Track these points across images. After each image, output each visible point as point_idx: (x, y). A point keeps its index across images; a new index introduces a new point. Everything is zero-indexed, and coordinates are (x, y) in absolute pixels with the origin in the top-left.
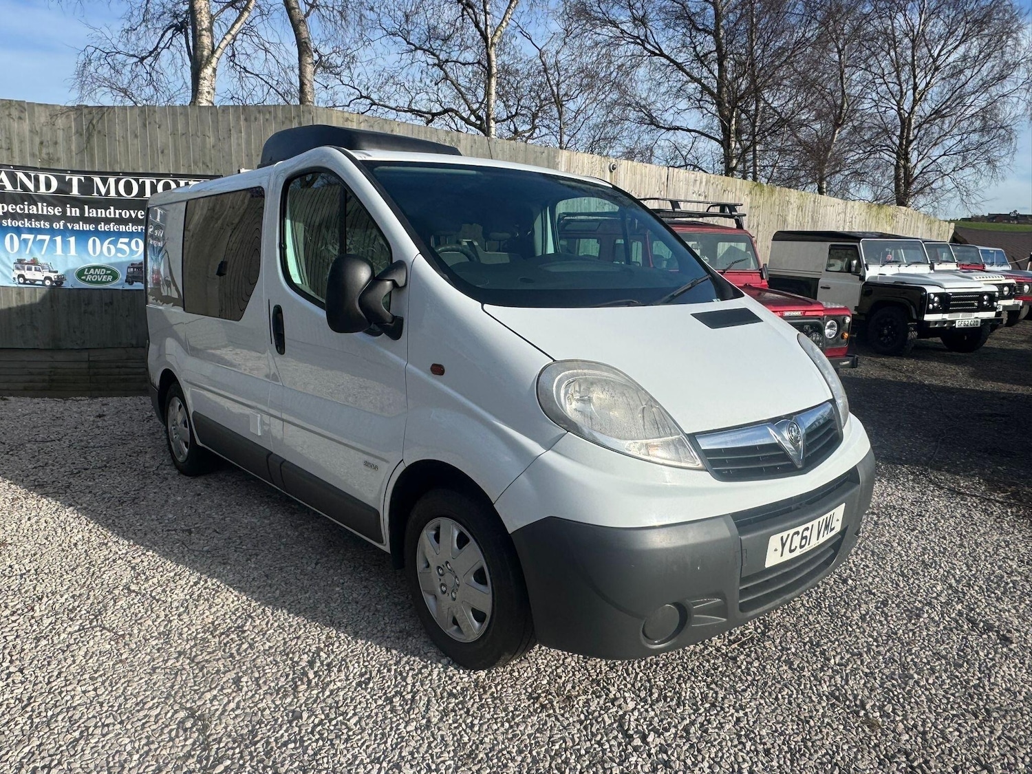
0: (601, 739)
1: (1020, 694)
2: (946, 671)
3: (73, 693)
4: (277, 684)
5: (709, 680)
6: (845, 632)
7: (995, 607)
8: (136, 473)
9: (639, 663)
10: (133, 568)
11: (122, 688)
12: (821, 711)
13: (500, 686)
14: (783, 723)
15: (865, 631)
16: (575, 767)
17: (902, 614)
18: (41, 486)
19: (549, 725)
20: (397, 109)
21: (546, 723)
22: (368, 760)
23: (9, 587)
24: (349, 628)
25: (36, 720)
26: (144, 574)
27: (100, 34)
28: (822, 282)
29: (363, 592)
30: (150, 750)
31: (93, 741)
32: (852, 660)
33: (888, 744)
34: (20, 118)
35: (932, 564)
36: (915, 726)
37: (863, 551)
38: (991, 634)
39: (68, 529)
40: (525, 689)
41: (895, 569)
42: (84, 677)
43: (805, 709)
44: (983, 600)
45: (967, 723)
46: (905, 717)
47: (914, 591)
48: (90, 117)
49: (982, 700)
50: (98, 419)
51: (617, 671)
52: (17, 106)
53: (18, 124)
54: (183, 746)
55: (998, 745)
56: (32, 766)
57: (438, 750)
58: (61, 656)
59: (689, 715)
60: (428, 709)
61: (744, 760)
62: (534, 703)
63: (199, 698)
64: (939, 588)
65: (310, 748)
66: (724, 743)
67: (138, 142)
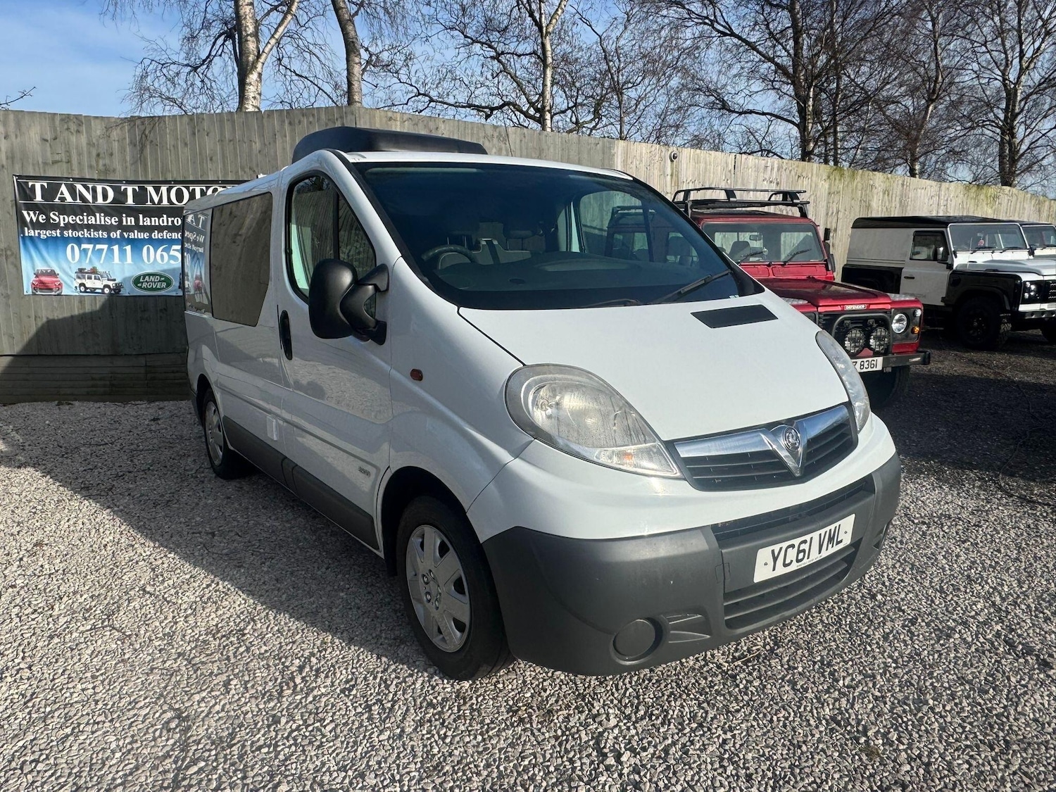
0: (574, 756)
1: (1050, 726)
2: (968, 697)
3: (72, 690)
4: (265, 688)
5: (702, 698)
6: (862, 652)
7: (1040, 629)
8: (176, 476)
9: (631, 678)
10: (153, 570)
11: (119, 687)
12: (817, 736)
13: (482, 697)
14: (773, 747)
15: (885, 651)
16: (540, 784)
17: (931, 633)
18: (87, 488)
19: (522, 740)
20: (456, 105)
21: (519, 738)
22: (336, 768)
23: (36, 586)
24: (345, 634)
25: (34, 716)
26: (162, 576)
27: (155, 47)
28: (905, 272)
29: (366, 598)
30: (132, 748)
31: (82, 738)
32: (863, 682)
33: (885, 774)
34: (78, 131)
35: (977, 579)
36: (920, 756)
37: (902, 564)
38: (1029, 658)
39: (101, 530)
40: (506, 701)
41: (933, 584)
42: (86, 675)
43: (800, 734)
44: (1028, 621)
45: (979, 755)
46: (910, 746)
47: (950, 609)
48: (142, 128)
49: (1003, 730)
50: (152, 423)
51: (607, 686)
52: (75, 120)
53: (76, 137)
54: (163, 746)
55: (1012, 781)
56: (22, 759)
57: (406, 761)
58: (69, 655)
59: (673, 735)
60: (404, 718)
61: (722, 785)
62: (512, 717)
63: (189, 699)
64: (979, 606)
65: (282, 753)
66: (703, 766)
67: (187, 151)
